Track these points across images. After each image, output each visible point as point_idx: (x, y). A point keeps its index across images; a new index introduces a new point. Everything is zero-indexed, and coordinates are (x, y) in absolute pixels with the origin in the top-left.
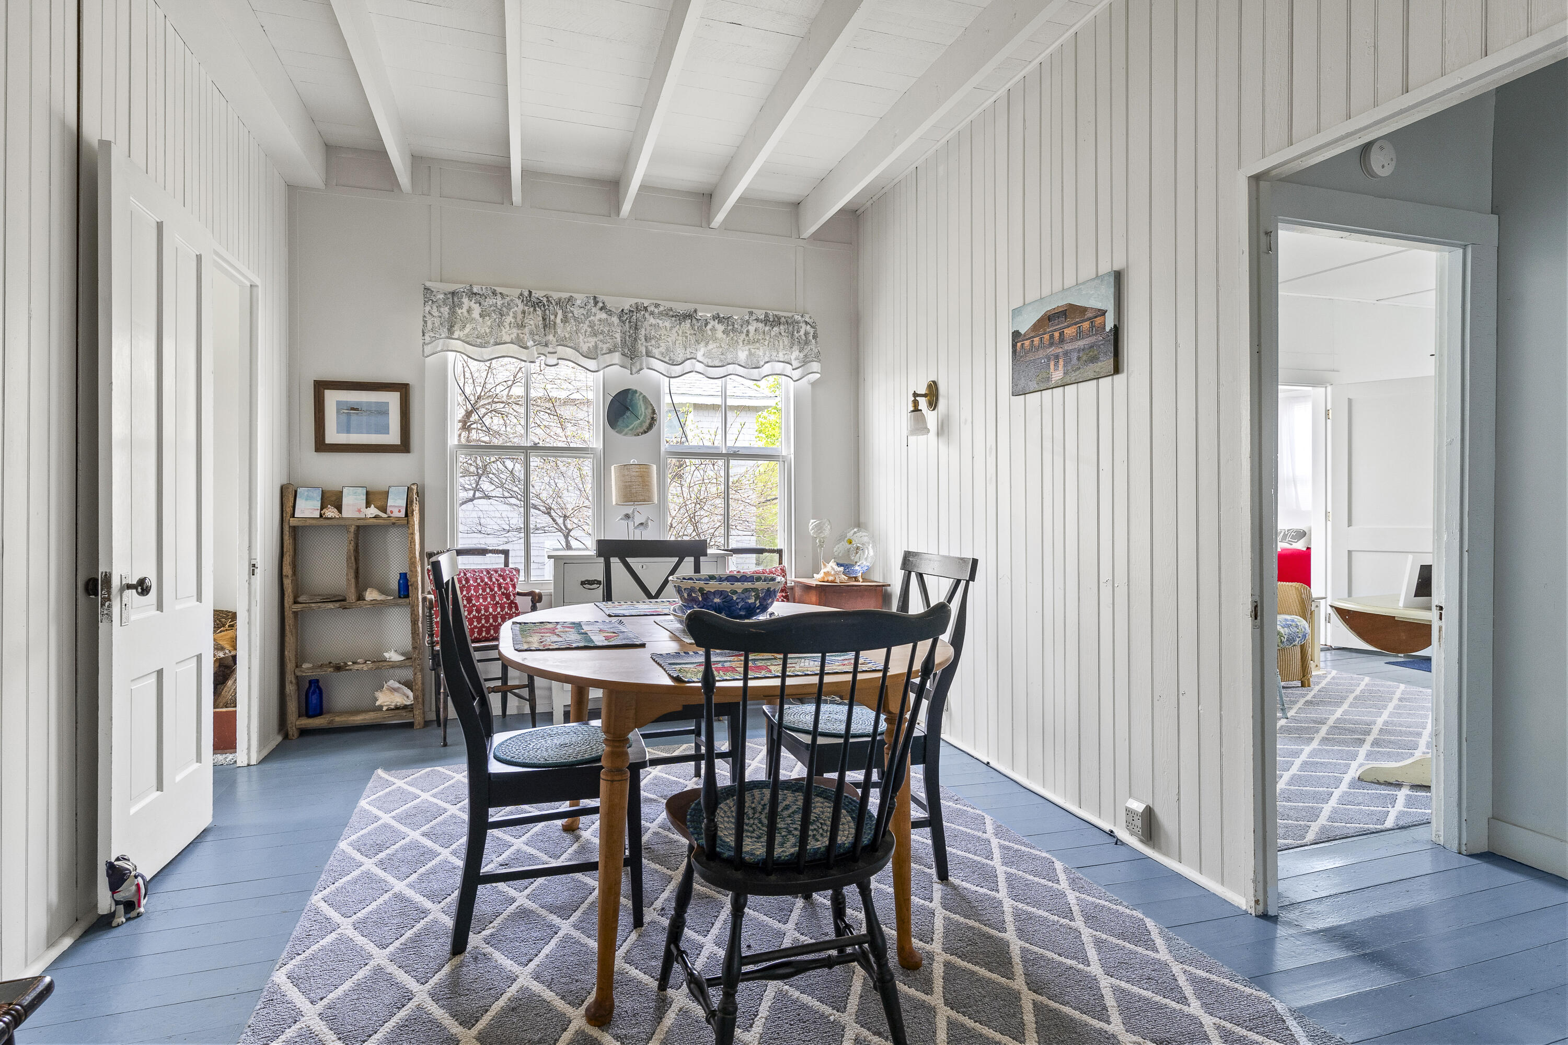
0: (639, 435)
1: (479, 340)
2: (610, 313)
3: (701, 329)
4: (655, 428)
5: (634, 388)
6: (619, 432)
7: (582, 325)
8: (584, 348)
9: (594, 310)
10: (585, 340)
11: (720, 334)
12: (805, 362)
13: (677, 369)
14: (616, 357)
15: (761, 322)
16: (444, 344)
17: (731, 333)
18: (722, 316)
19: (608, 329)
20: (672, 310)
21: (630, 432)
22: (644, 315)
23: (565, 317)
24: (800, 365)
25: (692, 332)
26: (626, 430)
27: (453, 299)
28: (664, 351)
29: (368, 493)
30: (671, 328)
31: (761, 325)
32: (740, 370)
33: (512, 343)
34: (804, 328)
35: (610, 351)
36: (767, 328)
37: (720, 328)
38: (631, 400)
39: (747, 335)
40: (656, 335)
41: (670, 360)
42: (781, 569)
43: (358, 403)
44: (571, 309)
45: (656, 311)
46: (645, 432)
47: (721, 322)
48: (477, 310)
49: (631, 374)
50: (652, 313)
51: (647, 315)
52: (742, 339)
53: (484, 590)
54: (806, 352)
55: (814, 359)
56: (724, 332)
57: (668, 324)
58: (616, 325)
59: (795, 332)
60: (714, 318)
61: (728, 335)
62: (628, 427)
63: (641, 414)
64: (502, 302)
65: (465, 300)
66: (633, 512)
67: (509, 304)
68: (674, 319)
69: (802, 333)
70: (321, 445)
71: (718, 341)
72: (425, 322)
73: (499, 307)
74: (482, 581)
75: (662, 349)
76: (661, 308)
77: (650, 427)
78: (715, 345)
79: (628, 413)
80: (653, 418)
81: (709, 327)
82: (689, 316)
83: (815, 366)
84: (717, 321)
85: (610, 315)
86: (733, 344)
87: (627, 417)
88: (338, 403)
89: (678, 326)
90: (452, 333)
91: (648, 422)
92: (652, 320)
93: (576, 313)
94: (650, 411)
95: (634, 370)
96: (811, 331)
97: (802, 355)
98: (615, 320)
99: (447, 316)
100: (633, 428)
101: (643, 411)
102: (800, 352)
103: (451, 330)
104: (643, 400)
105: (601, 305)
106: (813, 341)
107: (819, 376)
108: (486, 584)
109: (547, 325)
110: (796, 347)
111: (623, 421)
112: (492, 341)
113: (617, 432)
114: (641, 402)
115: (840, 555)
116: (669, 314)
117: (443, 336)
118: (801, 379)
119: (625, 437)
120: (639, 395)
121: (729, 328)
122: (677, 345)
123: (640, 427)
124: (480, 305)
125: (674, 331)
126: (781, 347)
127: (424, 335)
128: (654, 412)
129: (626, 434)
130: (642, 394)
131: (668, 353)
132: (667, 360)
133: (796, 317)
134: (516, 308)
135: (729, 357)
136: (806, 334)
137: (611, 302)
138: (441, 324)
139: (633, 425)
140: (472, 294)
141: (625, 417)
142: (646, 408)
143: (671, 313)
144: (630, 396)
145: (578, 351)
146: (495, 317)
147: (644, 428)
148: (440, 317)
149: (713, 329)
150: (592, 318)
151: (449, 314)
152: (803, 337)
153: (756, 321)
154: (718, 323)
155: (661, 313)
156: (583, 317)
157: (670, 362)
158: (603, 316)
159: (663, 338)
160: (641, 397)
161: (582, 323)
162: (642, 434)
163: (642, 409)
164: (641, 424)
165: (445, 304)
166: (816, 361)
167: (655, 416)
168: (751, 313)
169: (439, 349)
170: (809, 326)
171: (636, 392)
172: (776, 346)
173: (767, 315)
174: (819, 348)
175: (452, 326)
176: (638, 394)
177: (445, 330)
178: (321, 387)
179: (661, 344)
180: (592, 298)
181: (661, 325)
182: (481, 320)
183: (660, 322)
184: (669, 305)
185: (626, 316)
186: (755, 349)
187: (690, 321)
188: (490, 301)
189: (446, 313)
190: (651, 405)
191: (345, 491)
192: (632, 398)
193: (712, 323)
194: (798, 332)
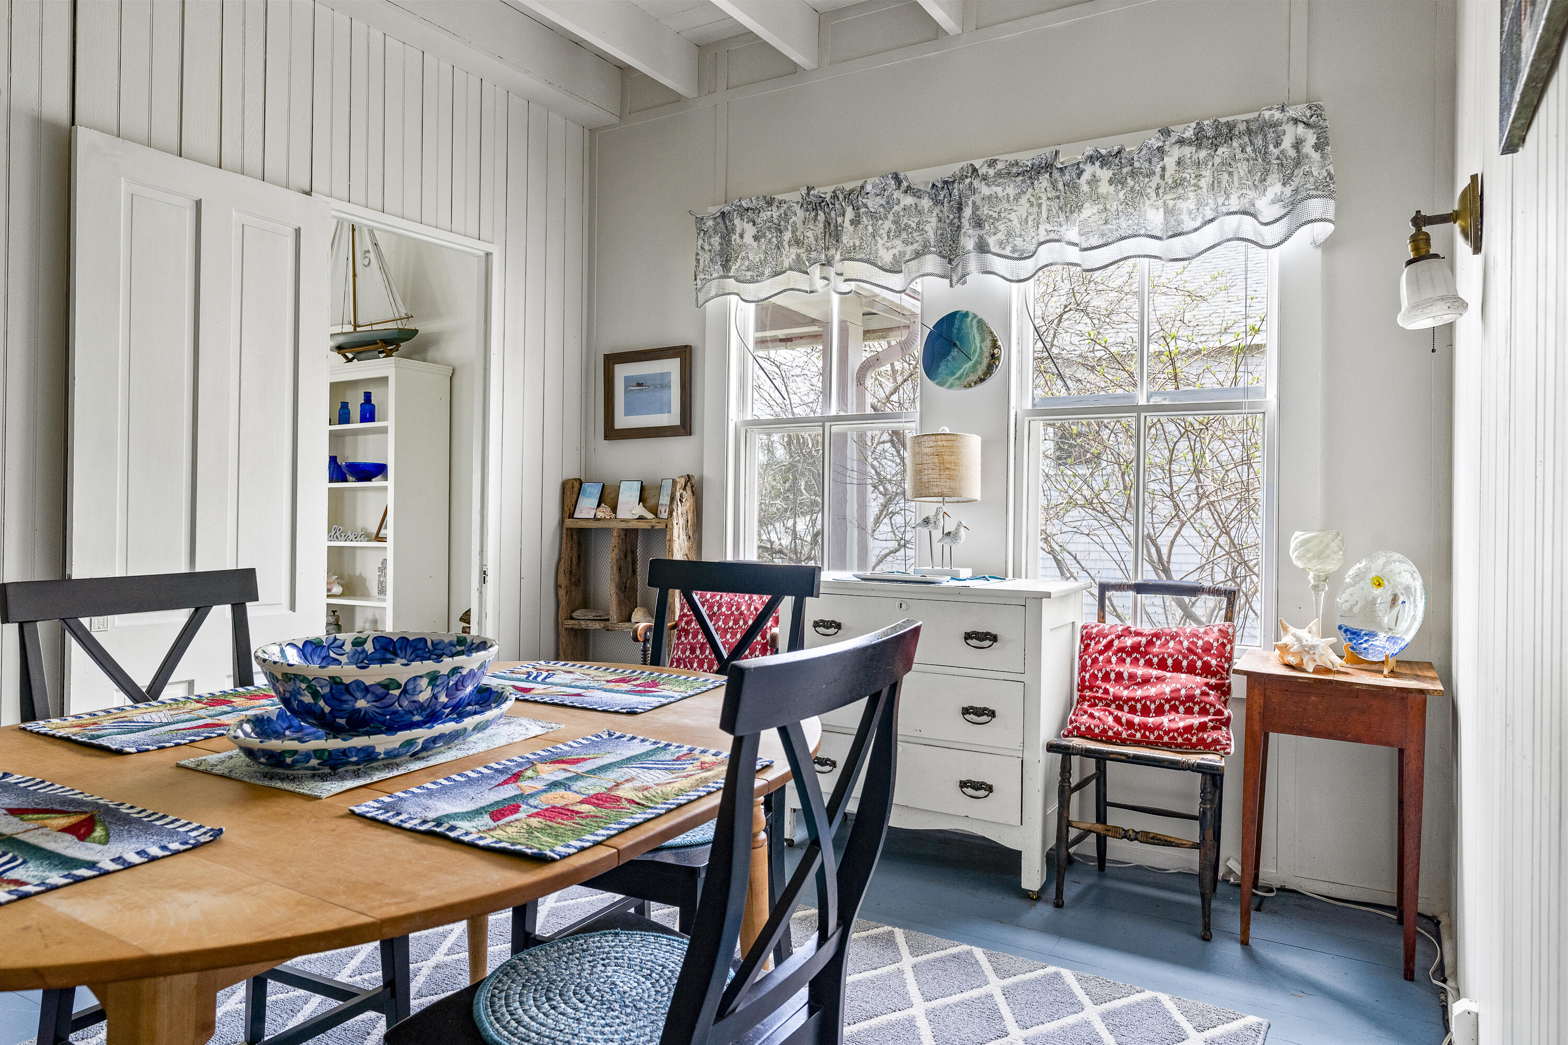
0: (970, 386)
1: (749, 274)
2: (917, 194)
3: (1072, 186)
4: (998, 373)
5: (963, 309)
6: (941, 384)
7: (880, 222)
8: (886, 257)
9: (896, 195)
10: (889, 244)
11: (1104, 188)
12: (1293, 205)
13: (1028, 266)
14: (932, 262)
15: (1190, 144)
16: (718, 287)
17: (1129, 180)
18: (1103, 152)
19: (916, 220)
20: (1017, 164)
21: (957, 382)
22: (971, 183)
23: (858, 215)
24: (1283, 211)
25: (1054, 194)
26: (951, 380)
27: (725, 222)
28: (1003, 237)
29: (642, 489)
30: (1017, 197)
31: (1187, 150)
32: (1153, 247)
33: (791, 269)
34: (1290, 134)
35: (918, 255)
36: (1203, 154)
37: (1105, 174)
38: (959, 330)
39: (1162, 177)
40: (990, 213)
41: (1014, 251)
42: (1220, 630)
43: (642, 377)
44: (864, 201)
45: (991, 172)
46: (982, 380)
47: (1106, 164)
48: (750, 231)
49: (951, 286)
50: (985, 178)
51: (976, 183)
52: (1154, 186)
53: (736, 622)
54: (1296, 181)
55: (1315, 193)
56: (1111, 182)
57: (1011, 190)
58: (926, 210)
59: (1271, 147)
60: (1091, 159)
61: (1123, 183)
62: (953, 374)
63: (975, 351)
64: (778, 214)
65: (737, 221)
66: (937, 514)
67: (786, 215)
68: (1020, 178)
69: (1287, 143)
70: (612, 433)
71: (1102, 200)
72: (698, 261)
73: (776, 221)
74: (737, 609)
75: (1001, 236)
76: (1000, 166)
77: (989, 371)
78: (1095, 209)
79: (955, 352)
80: (993, 355)
81: (1086, 176)
82: (1048, 167)
83: (1316, 206)
84: (1098, 164)
85: (920, 197)
86: (1134, 199)
87: (953, 358)
88: (627, 379)
89: (1030, 190)
90: (729, 270)
91: (985, 362)
92: (985, 190)
93: (870, 205)
94: (988, 343)
95: (955, 279)
96: (1311, 138)
97: (1288, 191)
98: (926, 203)
99: (718, 248)
100: (962, 375)
101: (978, 345)
102: (1284, 184)
103: (726, 266)
104: (978, 327)
105: (905, 184)
106: (1316, 156)
107: (1330, 227)
108: (741, 613)
109: (833, 233)
110: (1274, 179)
111: (947, 366)
112: (767, 271)
113: (937, 384)
114: (975, 330)
115: (1356, 610)
116: (1009, 173)
117: (715, 275)
118: (1285, 240)
119: (951, 391)
120: (972, 321)
121: (1125, 170)
122: (1030, 223)
123: (973, 372)
124: (754, 225)
125: (1024, 200)
126: (1236, 183)
127: (696, 279)
128: (995, 345)
129: (951, 386)
130: (975, 316)
131: (1010, 240)
132: (1007, 252)
133: (1267, 114)
134: (794, 218)
135: (1125, 225)
136: (1298, 144)
137: (919, 177)
138: (711, 260)
139: (961, 371)
140: (744, 211)
141: (950, 358)
142: (983, 340)
143: (1014, 170)
144: (957, 322)
145: (874, 264)
146: (770, 236)
147: (980, 373)
148: (710, 251)
149: (1094, 180)
150: (896, 208)
151: (721, 244)
152: (1292, 153)
153: (1178, 145)
154: (1101, 167)
155: (999, 175)
156: (882, 210)
157: (1016, 255)
158: (909, 200)
159: (1002, 215)
160: (974, 323)
161: (881, 219)
162: (976, 383)
163: (977, 344)
164: (974, 369)
165: (716, 232)
166: (1316, 197)
167: (996, 351)
168: (1166, 132)
169: (713, 293)
170: (1301, 127)
171: (966, 315)
172: (1224, 183)
173: (1199, 129)
174: (1331, 168)
175: (727, 261)
176: (970, 319)
177: (716, 267)
178: (612, 360)
179: (1000, 228)
180: (890, 176)
181: (1000, 195)
182: (755, 244)
183: (999, 190)
184: (1011, 158)
185: (942, 193)
186: (1174, 199)
187: (1047, 176)
188: (765, 215)
189: (717, 244)
190: (991, 333)
191: (623, 485)
192: (960, 326)
193: (1089, 170)
194: (1277, 145)
